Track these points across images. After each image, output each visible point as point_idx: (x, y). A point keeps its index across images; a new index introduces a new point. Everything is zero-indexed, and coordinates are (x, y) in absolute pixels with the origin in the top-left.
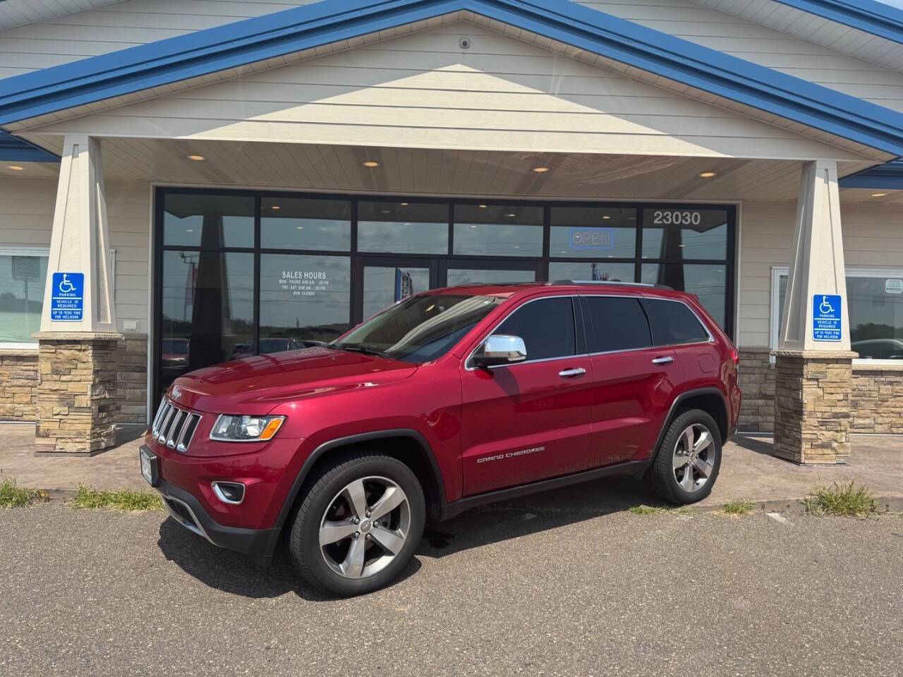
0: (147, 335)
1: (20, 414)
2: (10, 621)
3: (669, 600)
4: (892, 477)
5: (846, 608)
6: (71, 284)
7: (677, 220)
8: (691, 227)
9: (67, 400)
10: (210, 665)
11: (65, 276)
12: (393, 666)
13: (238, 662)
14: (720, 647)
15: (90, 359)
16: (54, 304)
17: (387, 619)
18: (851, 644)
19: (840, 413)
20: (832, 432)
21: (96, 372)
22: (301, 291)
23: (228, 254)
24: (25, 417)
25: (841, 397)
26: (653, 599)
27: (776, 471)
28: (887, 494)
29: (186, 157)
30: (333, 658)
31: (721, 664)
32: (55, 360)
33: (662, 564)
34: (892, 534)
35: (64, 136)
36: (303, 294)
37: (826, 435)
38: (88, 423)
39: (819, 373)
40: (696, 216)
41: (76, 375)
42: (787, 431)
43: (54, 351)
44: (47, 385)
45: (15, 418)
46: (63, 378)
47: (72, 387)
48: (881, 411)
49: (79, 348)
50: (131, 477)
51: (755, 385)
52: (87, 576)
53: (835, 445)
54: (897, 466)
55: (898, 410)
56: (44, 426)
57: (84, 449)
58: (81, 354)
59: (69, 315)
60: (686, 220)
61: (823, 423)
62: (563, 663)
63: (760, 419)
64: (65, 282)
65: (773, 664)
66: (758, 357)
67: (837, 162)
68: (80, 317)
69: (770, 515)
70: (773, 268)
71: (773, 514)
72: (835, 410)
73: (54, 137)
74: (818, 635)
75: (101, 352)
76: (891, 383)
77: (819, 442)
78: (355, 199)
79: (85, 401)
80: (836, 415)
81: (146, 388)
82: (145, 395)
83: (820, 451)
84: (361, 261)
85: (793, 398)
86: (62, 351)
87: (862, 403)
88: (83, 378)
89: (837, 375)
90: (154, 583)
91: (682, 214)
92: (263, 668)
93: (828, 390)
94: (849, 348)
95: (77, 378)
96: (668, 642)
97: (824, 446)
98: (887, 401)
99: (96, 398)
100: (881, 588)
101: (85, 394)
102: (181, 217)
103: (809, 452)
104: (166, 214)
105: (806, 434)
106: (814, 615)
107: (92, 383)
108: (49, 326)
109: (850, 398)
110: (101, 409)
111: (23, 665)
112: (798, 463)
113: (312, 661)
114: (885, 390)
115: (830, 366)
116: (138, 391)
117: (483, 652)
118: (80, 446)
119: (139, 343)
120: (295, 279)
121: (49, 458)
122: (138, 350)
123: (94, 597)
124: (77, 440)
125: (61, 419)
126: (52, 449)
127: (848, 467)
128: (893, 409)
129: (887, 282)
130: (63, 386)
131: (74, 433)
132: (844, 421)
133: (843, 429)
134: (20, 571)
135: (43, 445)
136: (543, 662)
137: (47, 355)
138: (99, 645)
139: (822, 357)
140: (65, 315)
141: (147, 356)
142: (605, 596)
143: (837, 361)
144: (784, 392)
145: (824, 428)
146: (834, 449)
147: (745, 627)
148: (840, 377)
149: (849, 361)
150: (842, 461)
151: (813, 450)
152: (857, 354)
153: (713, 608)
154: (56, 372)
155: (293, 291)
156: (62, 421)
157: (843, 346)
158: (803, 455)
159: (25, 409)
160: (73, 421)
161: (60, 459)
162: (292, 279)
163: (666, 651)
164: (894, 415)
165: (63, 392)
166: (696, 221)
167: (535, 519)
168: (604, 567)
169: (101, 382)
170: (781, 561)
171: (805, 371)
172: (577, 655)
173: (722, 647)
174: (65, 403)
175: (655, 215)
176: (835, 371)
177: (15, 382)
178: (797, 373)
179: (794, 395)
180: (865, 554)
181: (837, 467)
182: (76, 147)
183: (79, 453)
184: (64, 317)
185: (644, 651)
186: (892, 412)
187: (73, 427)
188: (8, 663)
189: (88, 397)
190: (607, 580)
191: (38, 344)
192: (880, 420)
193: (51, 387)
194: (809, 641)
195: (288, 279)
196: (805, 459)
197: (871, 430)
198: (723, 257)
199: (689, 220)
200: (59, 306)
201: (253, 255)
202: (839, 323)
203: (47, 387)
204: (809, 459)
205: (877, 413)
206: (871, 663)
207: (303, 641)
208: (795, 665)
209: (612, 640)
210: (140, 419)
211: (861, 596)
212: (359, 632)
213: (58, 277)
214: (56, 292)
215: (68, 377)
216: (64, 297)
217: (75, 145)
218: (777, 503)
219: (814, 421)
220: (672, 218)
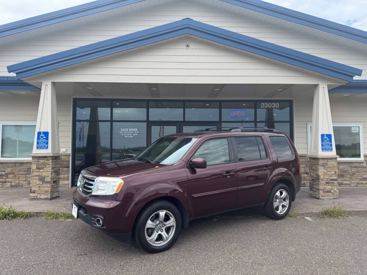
0: (70, 154)
1: (21, 185)
2: (29, 257)
3: (265, 248)
4: (354, 203)
5: (330, 250)
6: (44, 136)
7: (270, 106)
8: (275, 108)
9: (42, 179)
10: (100, 271)
11: (42, 133)
12: (165, 271)
13: (110, 270)
14: (282, 263)
15: (51, 164)
16: (38, 143)
17: (162, 255)
18: (330, 262)
19: (334, 179)
20: (331, 186)
21: (53, 168)
22: (128, 136)
23: (100, 123)
24: (23, 186)
25: (334, 173)
26: (259, 248)
27: (310, 202)
28: (351, 209)
29: (86, 88)
30: (144, 268)
31: (282, 269)
32: (38, 164)
33: (264, 236)
34: (352, 224)
35: (42, 82)
36: (129, 137)
37: (329, 187)
38: (49, 188)
39: (324, 164)
40: (277, 105)
41: (45, 170)
42: (314, 186)
43: (37, 161)
44: (35, 174)
45: (20, 186)
46: (41, 171)
47: (44, 174)
48: (353, 178)
49: (47, 159)
50: (66, 207)
51: (303, 169)
52: (54, 242)
53: (332, 191)
54: (357, 199)
55: (359, 177)
56: (33, 189)
57: (48, 197)
58: (47, 161)
59: (43, 147)
60: (274, 106)
61: (327, 183)
62: (225, 269)
63: (305, 182)
64: (42, 135)
65: (301, 269)
66: (303, 158)
67: (327, 84)
68: (47, 148)
69: (306, 218)
70: (308, 123)
71: (307, 218)
72: (332, 178)
73: (39, 82)
74: (318, 259)
75: (54, 160)
76: (356, 167)
77: (326, 190)
78: (148, 101)
79: (48, 179)
80: (332, 180)
81: (69, 174)
82: (68, 177)
83: (327, 194)
84: (150, 124)
85: (316, 174)
86: (40, 161)
87: (345, 175)
88: (48, 170)
89: (332, 164)
90: (78, 244)
91: (272, 104)
92: (119, 272)
93: (329, 170)
94: (336, 154)
95: (46, 171)
96: (263, 262)
97: (328, 192)
98: (355, 174)
99: (52, 178)
100: (344, 243)
101: (48, 176)
102: (82, 109)
103: (322, 194)
104: (77, 108)
105: (321, 187)
106: (318, 253)
107: (51, 172)
108: (36, 151)
109: (337, 173)
110: (54, 182)
111: (36, 271)
112: (318, 199)
113: (136, 269)
114: (354, 170)
115: (329, 161)
116: (66, 175)
117: (197, 266)
118: (46, 196)
119: (67, 157)
120: (125, 131)
121: (35, 201)
122: (67, 159)
123: (58, 249)
124: (45, 194)
125: (39, 186)
126: (36, 198)
127: (338, 200)
128: (358, 177)
129: (352, 128)
130: (41, 174)
131: (45, 191)
132: (335, 182)
133: (335, 185)
134: (30, 241)
135: (33, 196)
136: (218, 269)
137: (34, 162)
138: (62, 265)
139: (325, 157)
140: (42, 147)
141: (70, 162)
142: (242, 247)
143: (331, 159)
144: (312, 171)
145: (328, 185)
146: (332, 193)
147: (292, 257)
148: (333, 165)
149: (336, 158)
150: (335, 197)
151: (324, 193)
152: (339, 156)
153: (281, 251)
154: (38, 168)
155: (125, 135)
156: (40, 187)
157: (333, 153)
158: (320, 196)
159: (24, 183)
160: (44, 187)
161: (39, 201)
162: (124, 131)
163: (262, 265)
164: (358, 180)
165: (40, 176)
166: (277, 106)
167: (217, 221)
168: (242, 237)
169: (54, 172)
170: (308, 234)
171: (319, 163)
172: (230, 267)
173: (283, 263)
174: (41, 180)
175: (262, 104)
176: (331, 163)
177: (20, 173)
178: (316, 163)
179: (316, 172)
180: (340, 231)
181: (334, 200)
182: (47, 86)
183: (46, 199)
184: (41, 148)
185: (255, 265)
186: (357, 179)
187: (44, 189)
188: (30, 271)
189: (50, 178)
190: (243, 242)
191: (32, 158)
192: (353, 182)
193: (36, 174)
194: (314, 261)
195: (123, 131)
196: (321, 197)
197: (349, 186)
198: (288, 119)
199: (275, 106)
200: (39, 144)
201: (110, 123)
202: (331, 144)
203: (34, 174)
204: (323, 197)
205: (351, 179)
206: (336, 268)
207: (133, 263)
208: (308, 269)
209: (243, 262)
210: (67, 186)
211: (336, 246)
212: (153, 260)
213: (39, 133)
214: (38, 139)
215: (43, 170)
216: (41, 140)
217: (46, 85)
218: (309, 213)
219: (324, 182)
220: (268, 105)
